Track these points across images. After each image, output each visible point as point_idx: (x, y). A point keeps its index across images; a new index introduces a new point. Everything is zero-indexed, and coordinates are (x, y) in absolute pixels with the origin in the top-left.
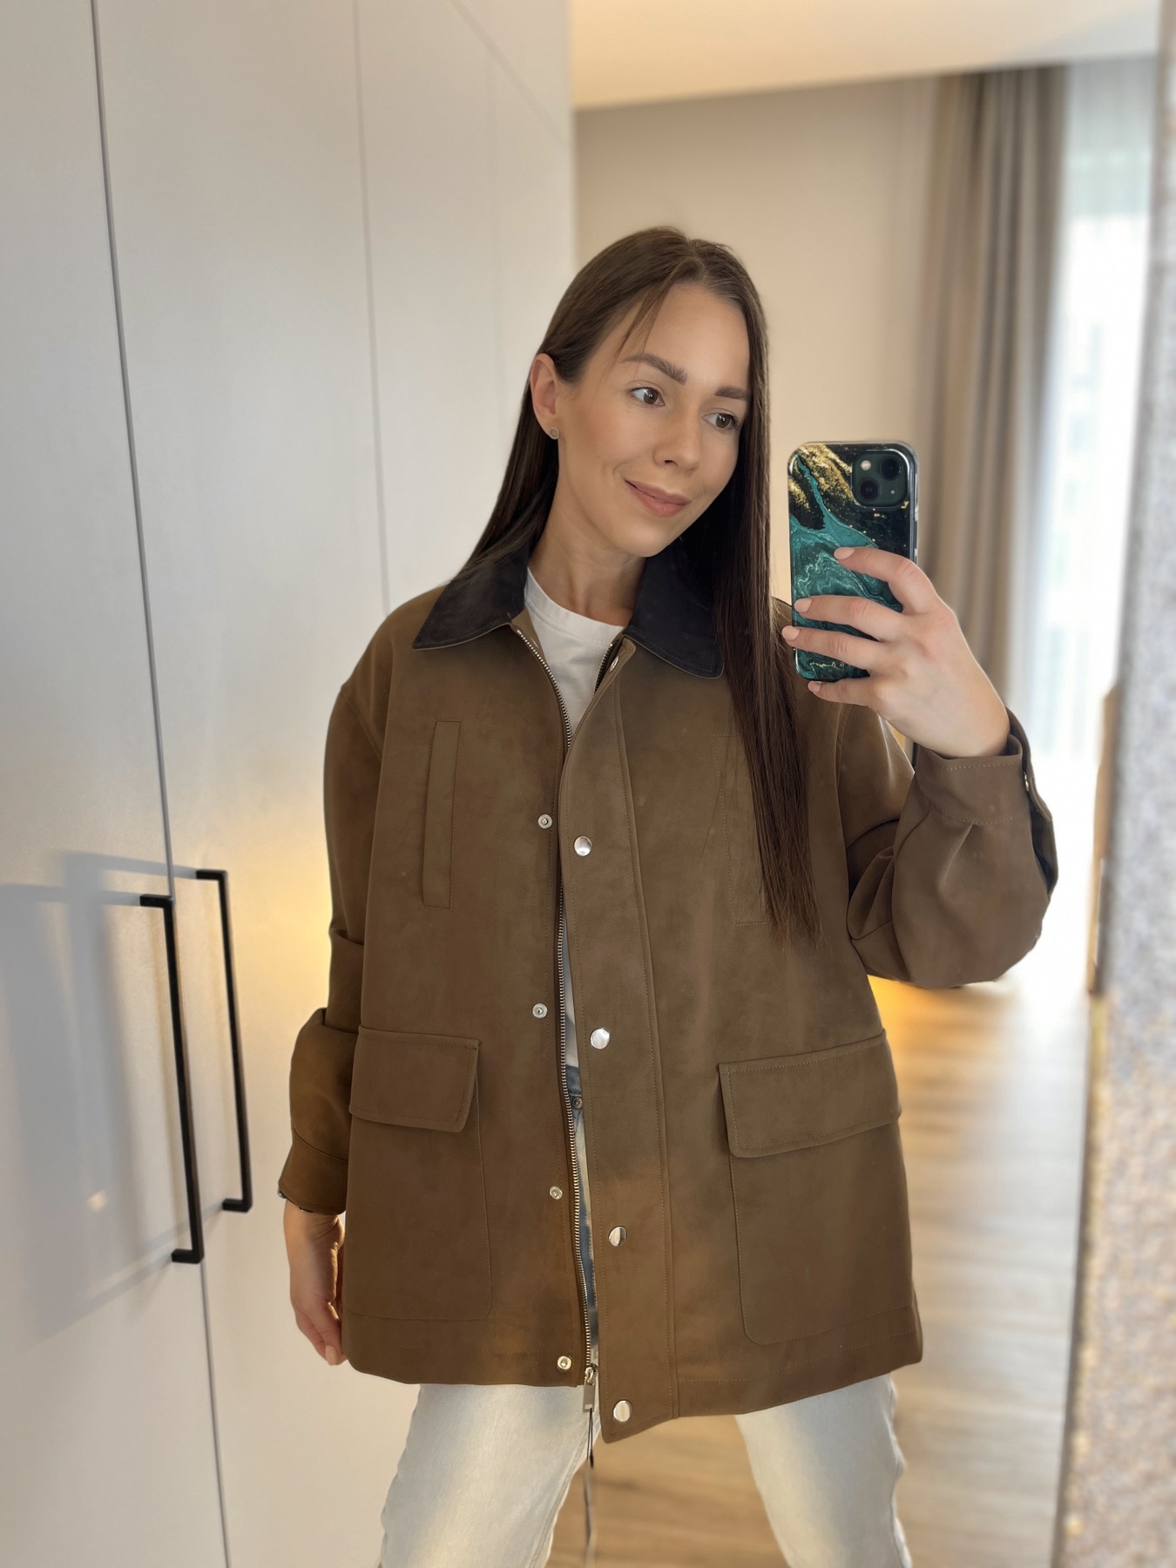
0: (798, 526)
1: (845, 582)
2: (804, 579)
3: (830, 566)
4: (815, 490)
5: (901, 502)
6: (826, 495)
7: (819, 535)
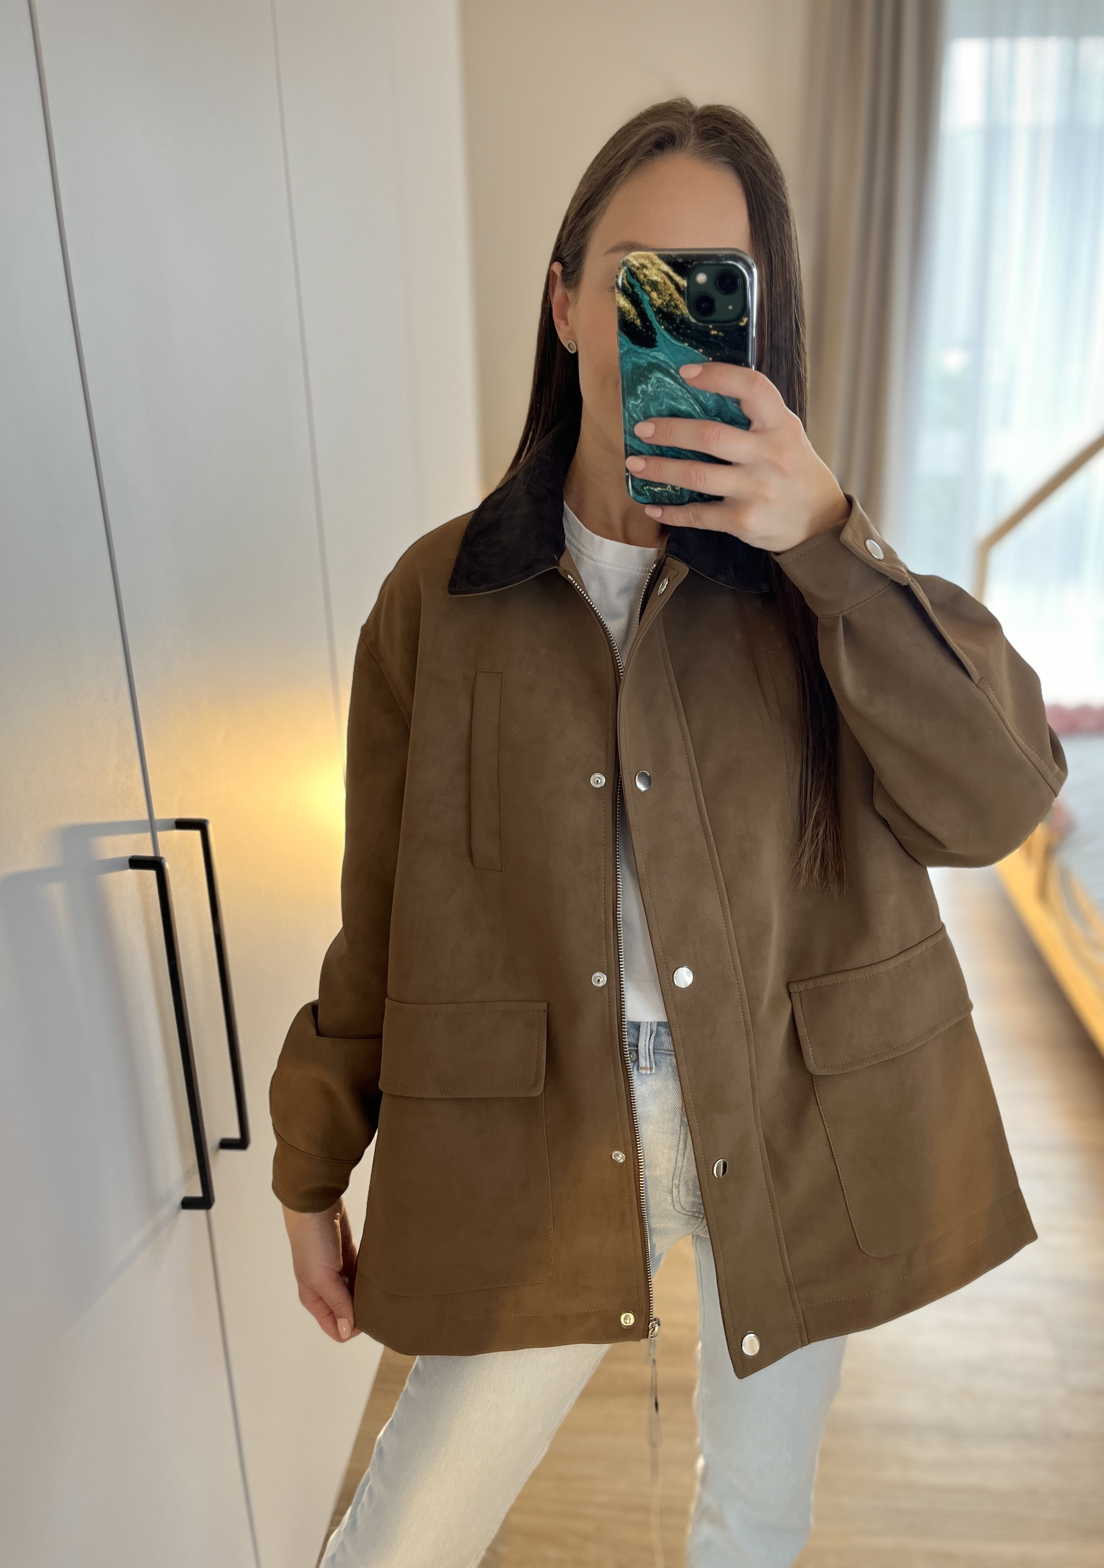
0: (629, 345)
1: (681, 403)
2: (636, 401)
3: (665, 386)
4: (646, 306)
5: (739, 318)
6: (659, 311)
7: (652, 354)
